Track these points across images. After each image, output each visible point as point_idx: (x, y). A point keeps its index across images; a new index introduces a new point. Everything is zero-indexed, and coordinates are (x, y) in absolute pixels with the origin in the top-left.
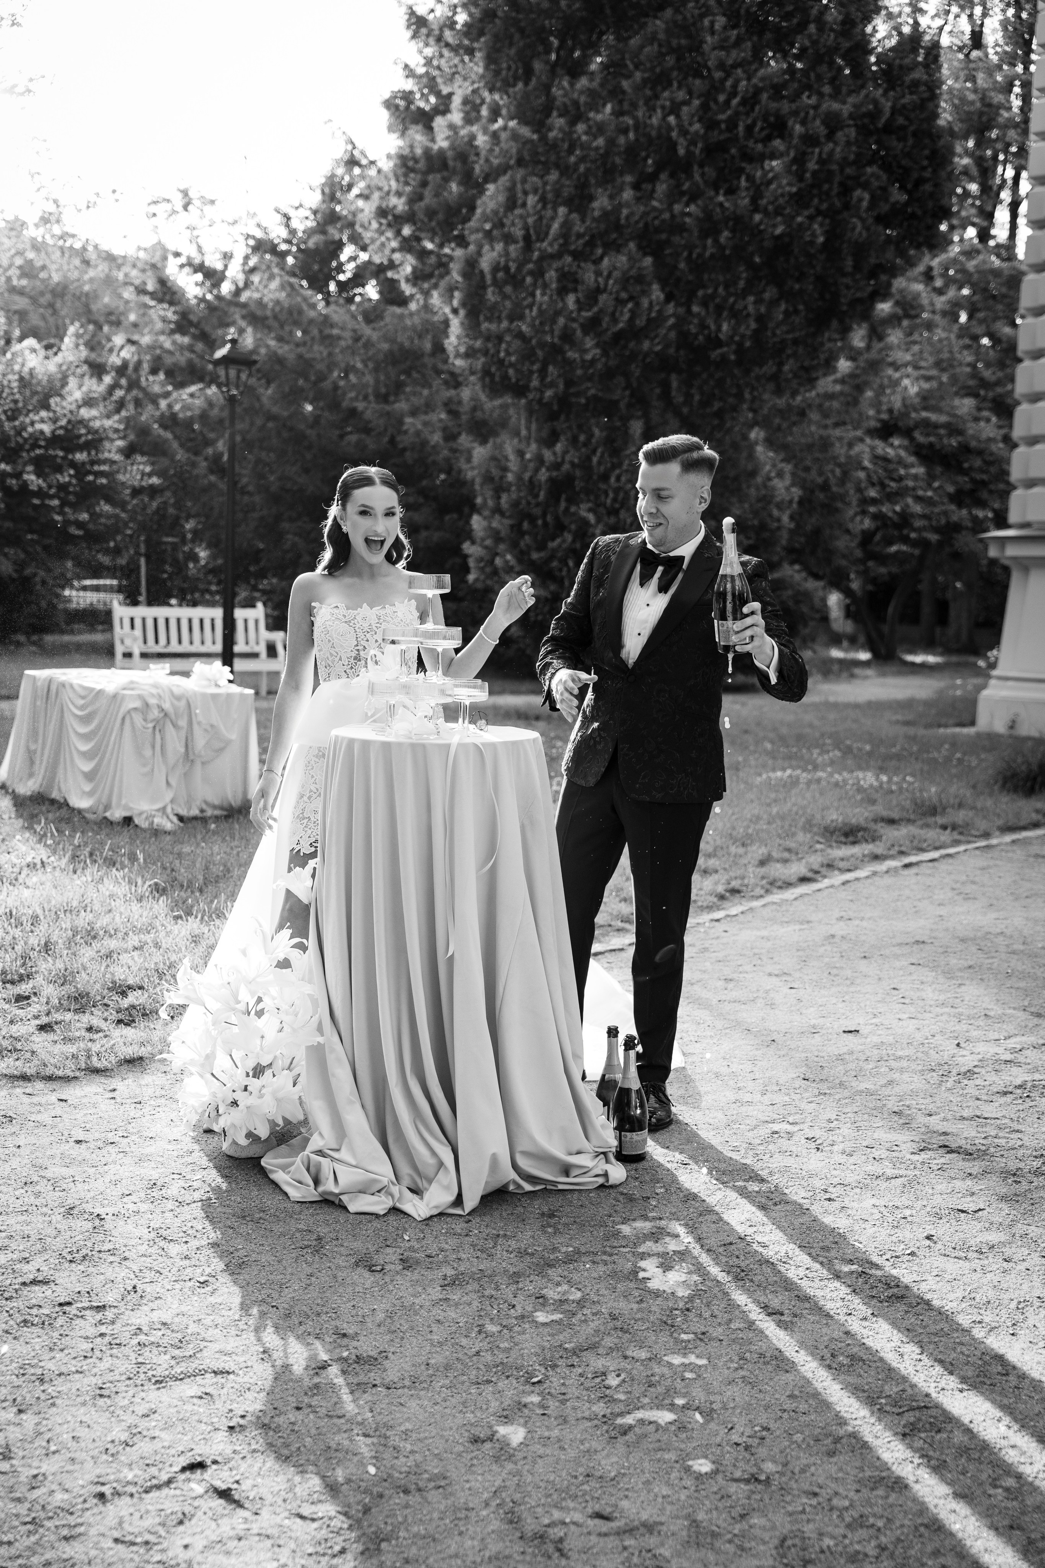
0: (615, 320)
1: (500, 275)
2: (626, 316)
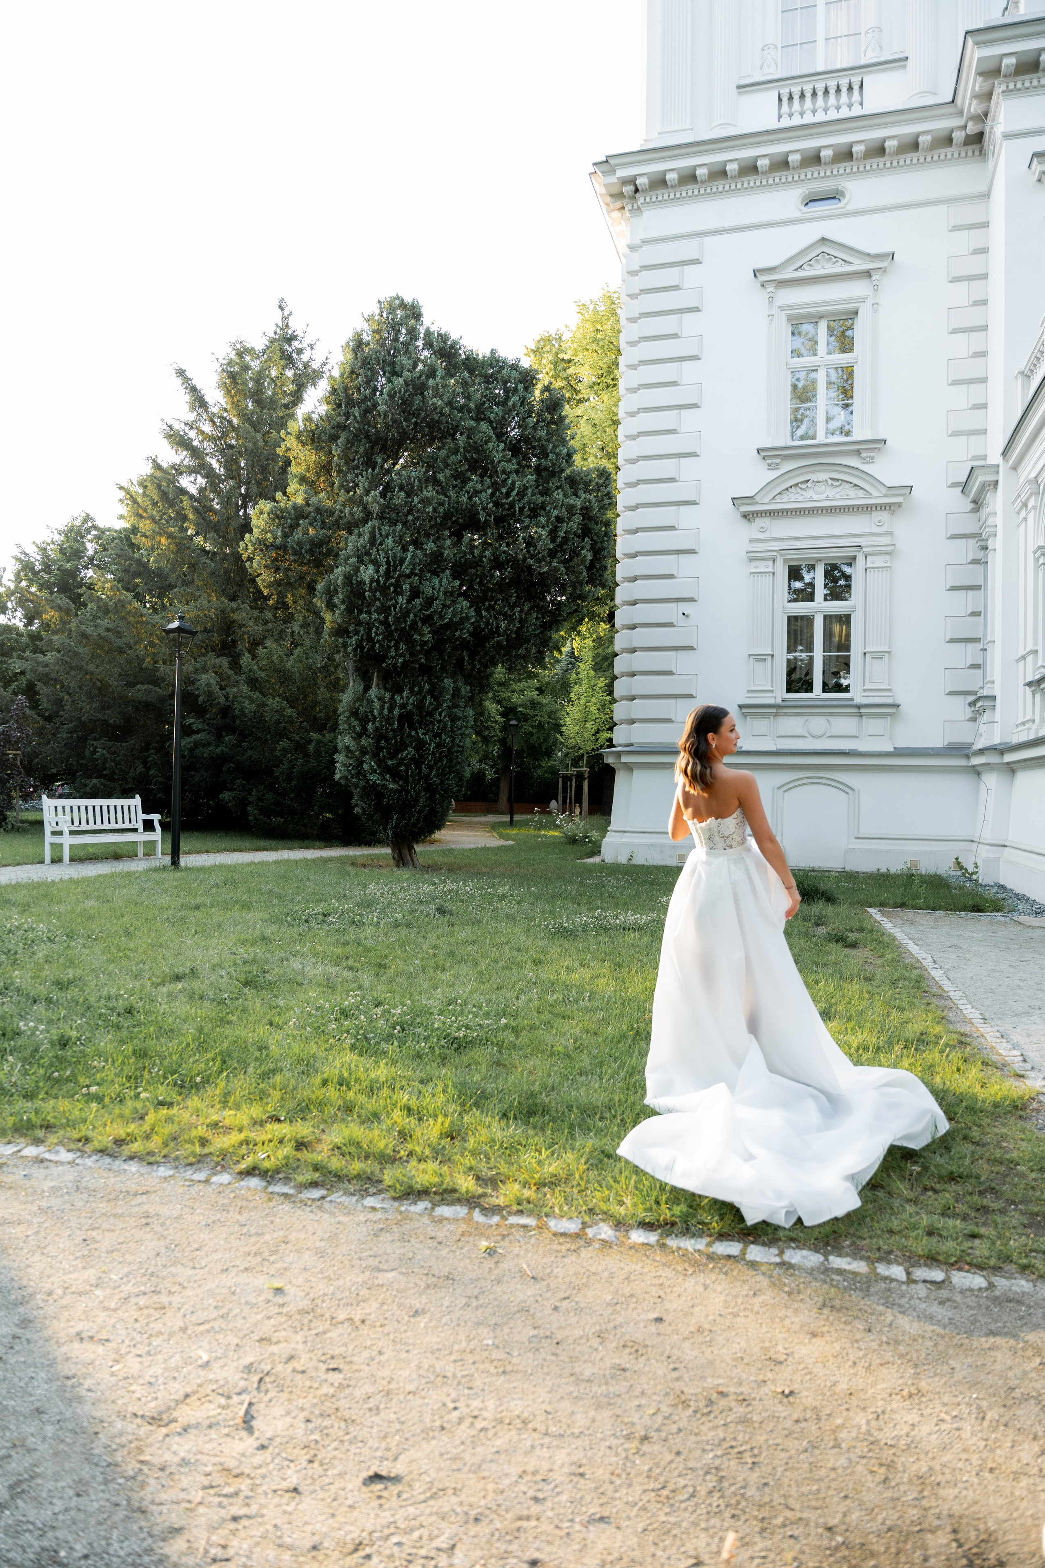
0: (441, 617)
1: (374, 584)
2: (450, 616)
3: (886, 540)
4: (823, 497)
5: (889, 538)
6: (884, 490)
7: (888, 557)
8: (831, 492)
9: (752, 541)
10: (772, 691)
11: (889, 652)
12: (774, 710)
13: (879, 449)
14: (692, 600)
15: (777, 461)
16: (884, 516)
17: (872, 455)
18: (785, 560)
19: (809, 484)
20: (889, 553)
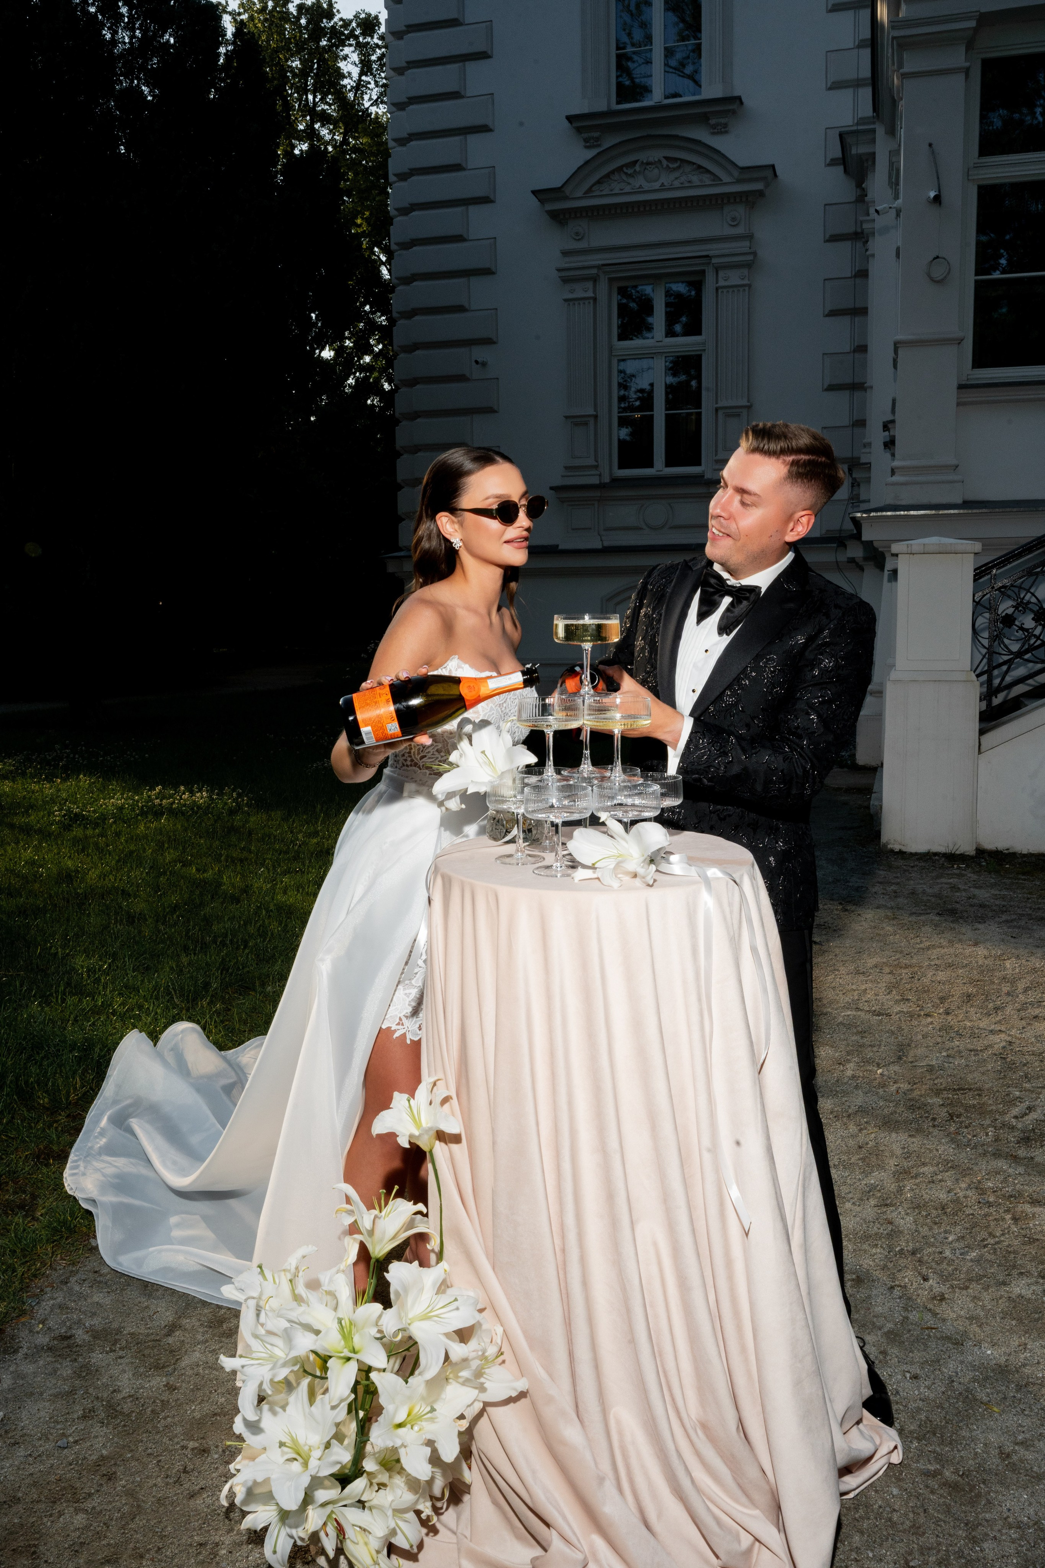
3: (743, 246)
4: (657, 185)
5: (747, 243)
6: (736, 173)
7: (745, 271)
8: (666, 179)
9: (565, 253)
10: (596, 467)
11: (749, 407)
12: (598, 494)
13: (734, 112)
14: (488, 341)
15: (596, 134)
16: (740, 211)
17: (723, 121)
18: (611, 280)
19: (637, 168)
20: (749, 265)
